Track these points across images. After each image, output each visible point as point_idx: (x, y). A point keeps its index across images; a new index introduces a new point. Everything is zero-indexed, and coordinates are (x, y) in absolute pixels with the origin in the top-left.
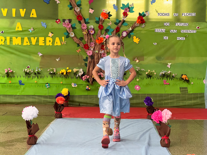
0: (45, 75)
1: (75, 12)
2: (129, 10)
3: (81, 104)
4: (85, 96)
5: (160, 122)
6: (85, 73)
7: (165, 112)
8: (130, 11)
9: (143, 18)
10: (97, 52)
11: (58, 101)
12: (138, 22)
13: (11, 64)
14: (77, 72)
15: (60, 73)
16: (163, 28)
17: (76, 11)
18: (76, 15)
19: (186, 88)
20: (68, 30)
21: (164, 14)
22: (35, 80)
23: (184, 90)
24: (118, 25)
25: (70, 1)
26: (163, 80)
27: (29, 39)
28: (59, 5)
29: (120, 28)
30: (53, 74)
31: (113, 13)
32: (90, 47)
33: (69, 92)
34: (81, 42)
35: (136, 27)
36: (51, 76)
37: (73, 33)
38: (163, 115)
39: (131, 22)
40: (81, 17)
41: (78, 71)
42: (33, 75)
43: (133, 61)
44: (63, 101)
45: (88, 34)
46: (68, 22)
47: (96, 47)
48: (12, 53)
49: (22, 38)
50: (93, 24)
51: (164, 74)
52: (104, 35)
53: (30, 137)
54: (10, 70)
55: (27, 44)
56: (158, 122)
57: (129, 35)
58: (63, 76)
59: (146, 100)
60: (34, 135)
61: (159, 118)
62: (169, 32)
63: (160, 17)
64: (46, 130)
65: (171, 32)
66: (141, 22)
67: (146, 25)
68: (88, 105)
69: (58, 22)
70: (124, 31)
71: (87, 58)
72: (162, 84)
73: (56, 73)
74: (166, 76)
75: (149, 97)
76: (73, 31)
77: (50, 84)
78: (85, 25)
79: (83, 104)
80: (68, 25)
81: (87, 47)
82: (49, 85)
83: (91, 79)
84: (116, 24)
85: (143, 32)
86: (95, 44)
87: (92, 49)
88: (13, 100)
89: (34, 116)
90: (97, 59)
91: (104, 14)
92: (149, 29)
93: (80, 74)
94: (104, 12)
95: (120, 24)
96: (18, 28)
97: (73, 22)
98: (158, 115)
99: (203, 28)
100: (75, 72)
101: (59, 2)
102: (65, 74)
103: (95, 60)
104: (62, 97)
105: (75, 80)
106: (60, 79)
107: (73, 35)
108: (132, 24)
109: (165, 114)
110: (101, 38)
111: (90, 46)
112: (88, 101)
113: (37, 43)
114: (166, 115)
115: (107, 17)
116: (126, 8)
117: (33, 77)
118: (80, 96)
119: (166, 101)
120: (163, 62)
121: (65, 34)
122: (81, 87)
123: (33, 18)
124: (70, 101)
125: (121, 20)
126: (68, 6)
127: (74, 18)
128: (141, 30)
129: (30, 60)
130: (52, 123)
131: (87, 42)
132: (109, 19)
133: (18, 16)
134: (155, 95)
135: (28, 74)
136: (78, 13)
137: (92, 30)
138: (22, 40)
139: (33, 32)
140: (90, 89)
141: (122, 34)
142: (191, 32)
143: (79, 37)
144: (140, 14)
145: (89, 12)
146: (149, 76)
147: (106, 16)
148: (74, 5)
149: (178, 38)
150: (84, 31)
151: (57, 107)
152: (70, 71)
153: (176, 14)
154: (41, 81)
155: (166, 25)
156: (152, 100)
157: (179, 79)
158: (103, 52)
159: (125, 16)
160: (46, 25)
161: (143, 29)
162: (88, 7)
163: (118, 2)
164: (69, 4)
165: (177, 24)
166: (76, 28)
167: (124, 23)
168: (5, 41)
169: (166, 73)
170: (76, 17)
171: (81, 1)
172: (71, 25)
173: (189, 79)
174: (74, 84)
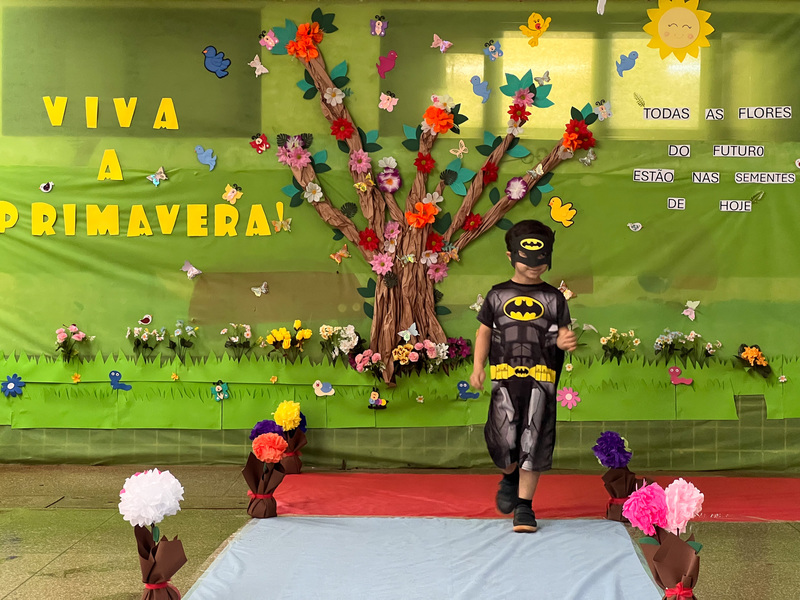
0: (212, 352)
1: (323, 106)
2: (533, 98)
3: (350, 464)
4: (367, 433)
5: (658, 529)
6: (364, 341)
7: (677, 491)
8: (535, 101)
9: (589, 127)
10: (411, 259)
11: (260, 449)
12: (569, 143)
13: (81, 307)
14: (334, 338)
15: (266, 343)
16: (663, 165)
17: (328, 102)
18: (328, 118)
19: (760, 398)
20: (298, 178)
21: (667, 113)
22: (173, 370)
23: (750, 405)
24: (492, 156)
25: (307, 64)
27: (150, 211)
28: (265, 81)
29: (497, 169)
30: (241, 348)
31: (473, 109)
32: (382, 239)
33: (301, 415)
34: (349, 221)
35: (559, 162)
36: (232, 353)
37: (319, 189)
38: (671, 501)
39: (542, 145)
40: (348, 126)
41: (339, 336)
42: (163, 350)
44: (279, 452)
45: (377, 192)
46: (297, 145)
47: (406, 241)
48: (84, 267)
49: (122, 209)
50: (395, 152)
51: (672, 345)
52: (436, 194)
53: (152, 591)
54: (77, 332)
55: (142, 231)
56: (649, 529)
57: (533, 192)
58: (281, 355)
59: (601, 444)
60: (165, 583)
61: (652, 513)
62: (688, 181)
63: (652, 124)
64: (213, 565)
65: (696, 181)
66: (580, 142)
67: (601, 153)
68: (376, 466)
69: (261, 145)
70: (514, 179)
71: (371, 283)
72: (663, 384)
73: (251, 344)
74: (680, 353)
75: (612, 434)
76: (316, 180)
77: (230, 386)
78: (365, 156)
79: (355, 464)
80: (299, 158)
81: (370, 241)
82: (228, 391)
83: (388, 365)
84: (484, 150)
85: (588, 181)
86: (404, 229)
87: (392, 249)
88: (89, 450)
89: (164, 509)
90: (410, 286)
91: (437, 114)
92: (612, 171)
93: (345, 347)
94: (438, 105)
95: (500, 150)
96: (107, 170)
97: (317, 146)
98: (647, 503)
100: (326, 338)
101: (265, 71)
102: (286, 345)
103: (404, 293)
104: (276, 435)
105: (325, 368)
106: (269, 365)
107: (318, 196)
108: (546, 151)
109: (676, 499)
110: (426, 207)
111: (385, 240)
112: (378, 449)
113: (179, 229)
114: (682, 501)
115: (448, 125)
116: (520, 92)
117: (164, 358)
118: (346, 433)
119: (681, 451)
120: (667, 296)
121: (285, 191)
122: (351, 396)
123: (165, 133)
124: (308, 452)
125: (503, 136)
126: (299, 84)
127: (320, 129)
128: (580, 176)
129: (153, 292)
130: (237, 535)
131: (373, 223)
132: (457, 131)
133: (108, 125)
134: (638, 428)
135: (146, 345)
136: (338, 111)
137: (389, 177)
138: (124, 215)
139: (166, 183)
140: (383, 403)
141: (506, 191)
142: (775, 182)
143: (340, 202)
144: (574, 110)
145: (381, 106)
146: (614, 352)
147: (444, 123)
148: (322, 79)
149: (724, 202)
150: (360, 178)
151: (257, 473)
152: (307, 333)
153: (714, 111)
154: (194, 374)
155: (678, 154)
156: (626, 443)
157: (730, 364)
158: (433, 259)
159: (516, 120)
160: (215, 158)
161: (587, 170)
162: (376, 86)
163: (491, 67)
164: (304, 78)
165: (720, 148)
166: (330, 169)
167: (515, 149)
168: (59, 220)
169: (680, 341)
170: (330, 125)
171: (348, 67)
172: (310, 157)
173: (772, 365)
174: (321, 386)
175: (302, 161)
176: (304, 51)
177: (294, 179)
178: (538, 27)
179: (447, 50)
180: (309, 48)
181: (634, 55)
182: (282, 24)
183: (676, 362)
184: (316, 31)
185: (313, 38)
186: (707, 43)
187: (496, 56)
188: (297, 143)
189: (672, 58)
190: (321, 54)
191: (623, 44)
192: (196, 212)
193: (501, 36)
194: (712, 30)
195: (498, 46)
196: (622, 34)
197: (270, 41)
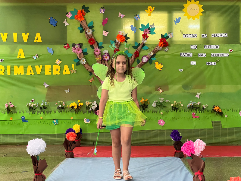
0: (53, 112)
1: (86, 35)
2: (150, 32)
4: (100, 134)
7: (197, 142)
8: (150, 33)
9: (166, 40)
12: (161, 45)
13: (12, 97)
15: (69, 107)
16: (188, 51)
17: (87, 33)
18: (87, 38)
19: (220, 122)
20: (78, 56)
21: (190, 36)
22: (41, 115)
23: (216, 124)
24: (137, 50)
25: (81, 22)
26: (192, 112)
27: (34, 67)
28: (68, 27)
29: (139, 53)
30: (62, 109)
31: (131, 35)
33: (80, 129)
35: (157, 51)
36: (59, 110)
37: (85, 60)
39: (153, 46)
40: (93, 40)
41: (91, 104)
42: (38, 110)
43: (156, 90)
46: (78, 47)
48: (13, 85)
49: (25, 67)
50: (107, 49)
51: (193, 106)
53: (37, 176)
54: (11, 105)
55: (31, 73)
56: (189, 155)
57: (150, 60)
58: (74, 111)
60: (41, 173)
62: (196, 56)
63: (185, 39)
64: (55, 170)
65: (199, 56)
66: (164, 45)
67: (170, 48)
68: (103, 144)
69: (67, 47)
70: (144, 56)
72: (190, 118)
73: (65, 108)
74: (195, 108)
76: (84, 57)
77: (58, 120)
78: (99, 50)
80: (79, 50)
82: (58, 122)
84: (135, 47)
85: (166, 57)
88: (15, 141)
89: (41, 150)
91: (120, 37)
92: (173, 53)
93: (93, 108)
94: (121, 34)
95: (139, 48)
96: (20, 55)
97: (84, 47)
98: (189, 146)
99: (236, 51)
100: (88, 105)
101: (68, 24)
102: (75, 107)
104: (73, 132)
105: (88, 115)
106: (70, 114)
107: (85, 62)
108: (154, 48)
112: (104, 139)
113: (42, 73)
114: (199, 145)
115: (124, 40)
116: (146, 30)
117: (38, 112)
118: (95, 134)
120: (191, 91)
121: (75, 61)
122: (95, 123)
123: (37, 43)
124: (82, 140)
125: (141, 43)
126: (78, 28)
127: (85, 42)
128: (164, 55)
129: (34, 92)
130: (62, 163)
132: (126, 42)
133: (20, 41)
134: (183, 131)
135: (32, 108)
136: (90, 36)
137: (106, 56)
138: (25, 69)
139: (38, 59)
141: (142, 60)
142: (223, 56)
143: (91, 64)
144: (162, 35)
145: (103, 35)
146: (175, 108)
147: (123, 39)
148: (85, 27)
149: (208, 63)
150: (97, 56)
151: (67, 144)
152: (82, 104)
153: (204, 35)
154: (47, 117)
155: (194, 48)
156: (180, 134)
157: (210, 112)
159: (145, 38)
160: (53, 51)
161: (166, 53)
162: (102, 29)
163: (136, 22)
164: (80, 26)
165: (206, 46)
166: (88, 54)
167: (144, 47)
168: (6, 70)
169: (195, 105)
170: (88, 40)
171: (93, 23)
172: (82, 50)
173: (223, 111)
174: (86, 120)
175: (79, 51)
176: (80, 18)
177: (77, 57)
178: (151, 10)
179: (123, 18)
180: (81, 17)
181: (180, 18)
182: (73, 10)
183: (194, 111)
184: (83, 12)
185: (82, 14)
186: (202, 14)
187: (138, 19)
188: (78, 46)
189: (191, 19)
190: (85, 19)
191: (176, 15)
192: (47, 68)
193: (139, 13)
194: (203, 10)
195: (139, 16)
196: (176, 12)
197: (69, 15)
